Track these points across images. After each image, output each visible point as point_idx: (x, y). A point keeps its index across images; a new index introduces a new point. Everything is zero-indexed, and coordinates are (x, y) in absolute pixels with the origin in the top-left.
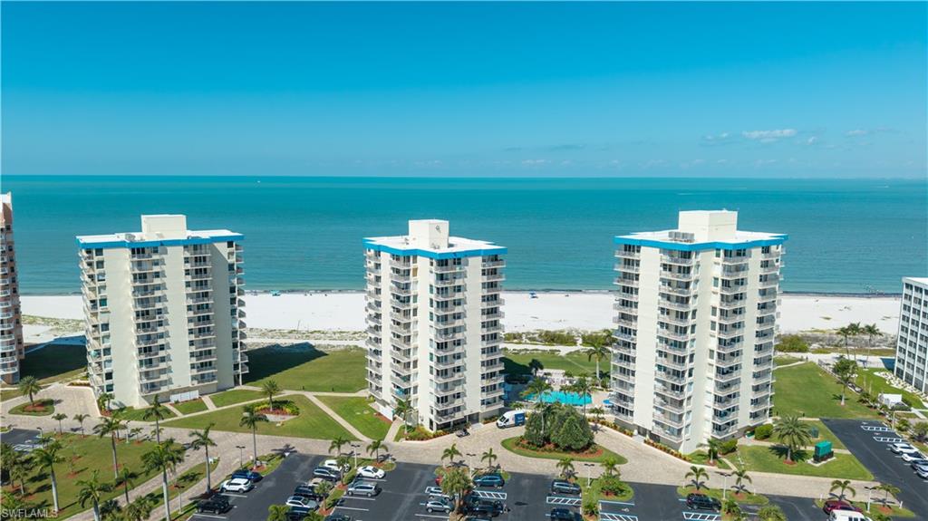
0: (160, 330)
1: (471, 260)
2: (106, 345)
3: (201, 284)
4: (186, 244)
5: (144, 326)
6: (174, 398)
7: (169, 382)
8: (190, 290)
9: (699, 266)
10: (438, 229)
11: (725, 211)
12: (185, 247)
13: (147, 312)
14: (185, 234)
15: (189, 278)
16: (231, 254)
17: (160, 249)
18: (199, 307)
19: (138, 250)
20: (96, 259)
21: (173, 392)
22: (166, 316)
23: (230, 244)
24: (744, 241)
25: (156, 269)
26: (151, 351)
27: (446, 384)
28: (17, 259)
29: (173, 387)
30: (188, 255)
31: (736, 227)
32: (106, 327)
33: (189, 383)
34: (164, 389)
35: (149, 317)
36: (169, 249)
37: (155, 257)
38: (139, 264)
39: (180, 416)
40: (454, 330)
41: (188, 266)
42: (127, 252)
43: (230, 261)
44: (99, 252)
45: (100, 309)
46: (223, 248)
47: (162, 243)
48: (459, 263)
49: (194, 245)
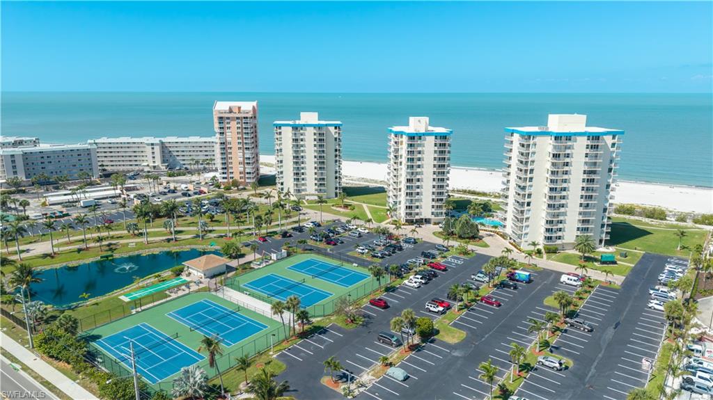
0: (302, 165)
1: (427, 138)
2: (282, 170)
3: (321, 146)
4: (315, 126)
5: (297, 163)
6: (307, 198)
7: (305, 190)
8: (316, 148)
9: (535, 144)
10: (419, 121)
11: (576, 115)
12: (315, 128)
13: (298, 157)
14: (316, 122)
15: (316, 143)
16: (336, 133)
17: (304, 128)
18: (320, 157)
19: (295, 128)
20: (279, 131)
21: (307, 195)
22: (305, 160)
23: (336, 128)
24: (568, 131)
25: (302, 137)
26: (298, 175)
27: (412, 200)
28: (258, 131)
29: (307, 193)
30: (315, 132)
31: (585, 125)
32: (281, 162)
33: (314, 192)
34: (303, 193)
35: (298, 159)
36: (307, 128)
37: (301, 132)
38: (295, 134)
39: (307, 204)
40: (417, 173)
41: (315, 137)
42: (290, 128)
43: (335, 136)
44: (280, 128)
45: (279, 154)
46: (332, 129)
47: (304, 125)
48: (420, 139)
49: (319, 127)
